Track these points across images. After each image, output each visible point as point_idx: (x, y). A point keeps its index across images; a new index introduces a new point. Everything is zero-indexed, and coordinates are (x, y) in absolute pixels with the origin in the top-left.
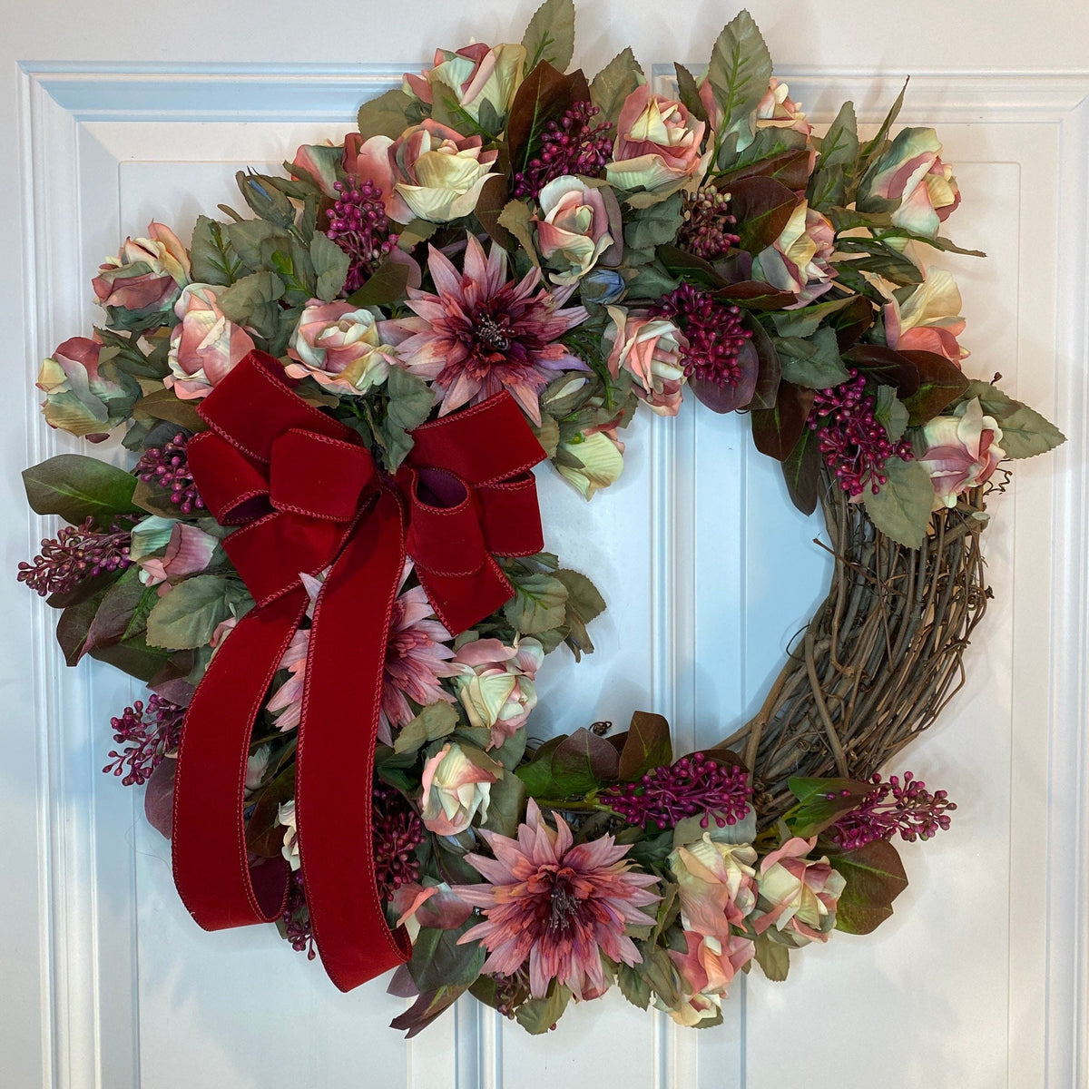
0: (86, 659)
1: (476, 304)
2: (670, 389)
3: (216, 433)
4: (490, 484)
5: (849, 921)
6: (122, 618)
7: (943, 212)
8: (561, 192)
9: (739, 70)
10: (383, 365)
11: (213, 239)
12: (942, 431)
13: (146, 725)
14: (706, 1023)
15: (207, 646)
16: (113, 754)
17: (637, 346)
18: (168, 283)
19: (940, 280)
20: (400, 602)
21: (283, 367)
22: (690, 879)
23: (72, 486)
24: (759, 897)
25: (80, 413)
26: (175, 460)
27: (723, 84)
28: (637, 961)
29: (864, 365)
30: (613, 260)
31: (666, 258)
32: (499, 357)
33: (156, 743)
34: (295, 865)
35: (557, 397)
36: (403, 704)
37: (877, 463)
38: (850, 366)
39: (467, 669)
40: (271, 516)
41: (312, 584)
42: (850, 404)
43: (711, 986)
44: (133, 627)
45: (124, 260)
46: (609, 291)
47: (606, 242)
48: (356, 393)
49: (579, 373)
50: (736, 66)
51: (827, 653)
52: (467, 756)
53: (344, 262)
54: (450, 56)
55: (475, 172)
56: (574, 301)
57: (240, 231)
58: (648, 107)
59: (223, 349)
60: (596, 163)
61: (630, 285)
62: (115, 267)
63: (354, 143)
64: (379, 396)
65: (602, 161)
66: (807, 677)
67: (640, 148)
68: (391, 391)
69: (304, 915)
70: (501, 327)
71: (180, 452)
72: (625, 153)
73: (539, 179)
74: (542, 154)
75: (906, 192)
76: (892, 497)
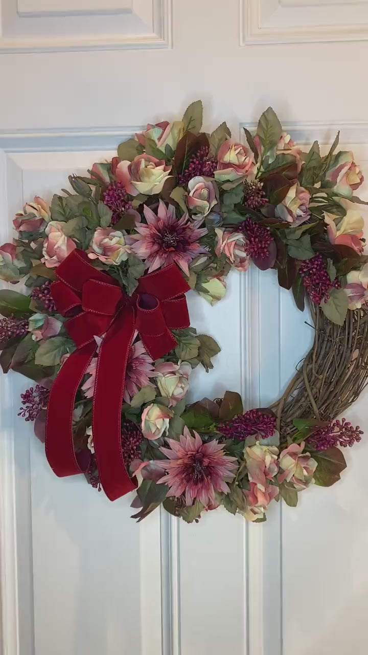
0: (10, 371)
1: (163, 228)
2: (242, 261)
3: (61, 281)
4: (168, 300)
5: (320, 481)
6: (25, 354)
7: (355, 186)
8: (196, 183)
9: (269, 130)
10: (126, 253)
11: (60, 203)
12: (353, 277)
13: (35, 397)
14: (258, 520)
15: (58, 364)
16: (21, 409)
17: (227, 244)
18: (42, 220)
19: (354, 214)
20: (133, 347)
21: (87, 255)
22: (251, 460)
23: (6, 302)
24: (279, 468)
25: (8, 273)
26: (46, 292)
27: (262, 136)
29: (321, 250)
30: (217, 210)
31: (238, 208)
32: (173, 249)
33: (38, 405)
34: (93, 451)
35: (196, 264)
36: (135, 388)
37: (327, 290)
38: (315, 251)
39: (160, 374)
40: (83, 313)
41: (98, 340)
42: (315, 266)
43: (259, 504)
44: (30, 358)
45: (25, 212)
46: (215, 222)
47: (214, 202)
48: (115, 264)
49: (205, 254)
51: (312, 369)
52: (160, 409)
53: (110, 213)
54: (153, 127)
55: (162, 175)
56: (203, 226)
57: (70, 199)
58: (230, 149)
59: (64, 248)
60: (210, 170)
61: (224, 219)
62: (22, 215)
63: (116, 161)
64: (125, 265)
65: (212, 170)
66: (304, 379)
68: (130, 263)
69: (96, 473)
70: (173, 237)
71: (48, 288)
72: (222, 167)
73: (188, 177)
74: (189, 168)
75: (339, 179)
76: (332, 304)
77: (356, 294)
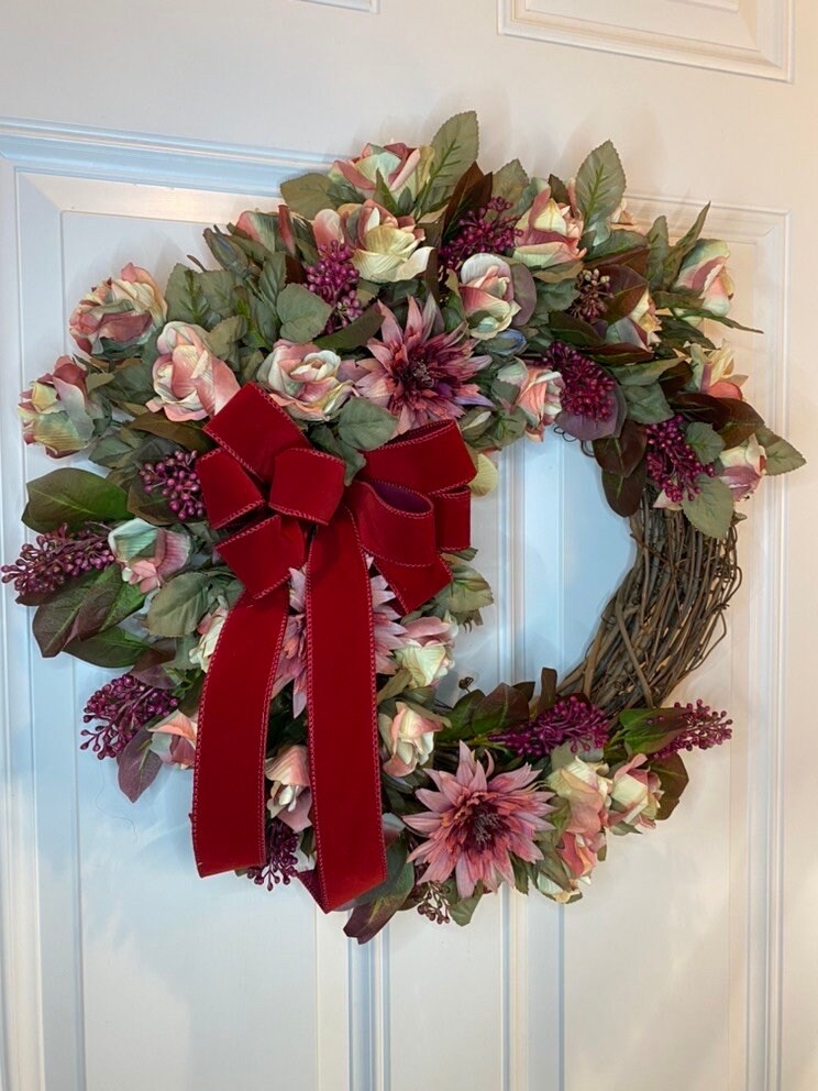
0: (63, 655)
2: (546, 421)
3: (225, 452)
6: (101, 612)
8: (480, 266)
9: (601, 184)
11: (187, 282)
12: (735, 457)
14: (572, 900)
16: (85, 733)
17: (534, 388)
18: (147, 319)
22: (569, 792)
23: (68, 496)
24: (613, 800)
25: (65, 431)
27: (586, 194)
28: (538, 859)
29: (681, 407)
30: (522, 322)
31: (556, 322)
32: (431, 393)
35: (471, 426)
37: (692, 478)
38: (673, 407)
39: (412, 642)
40: (273, 518)
41: (297, 578)
42: (672, 435)
43: (584, 873)
44: (112, 620)
45: (108, 298)
47: (515, 307)
49: (487, 408)
50: (598, 181)
51: (633, 616)
53: (324, 310)
55: (413, 245)
57: (207, 279)
58: (549, 206)
59: (209, 380)
61: (530, 341)
62: (98, 304)
63: (285, 213)
66: (619, 633)
67: (547, 236)
68: (343, 419)
70: (431, 369)
72: (532, 240)
75: (707, 283)
76: (701, 502)
77: (739, 485)
